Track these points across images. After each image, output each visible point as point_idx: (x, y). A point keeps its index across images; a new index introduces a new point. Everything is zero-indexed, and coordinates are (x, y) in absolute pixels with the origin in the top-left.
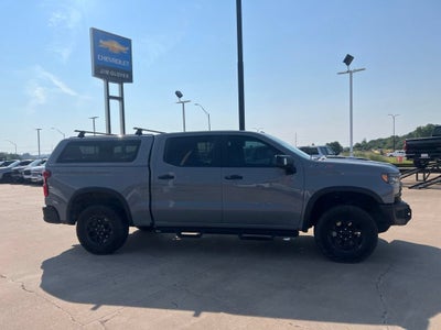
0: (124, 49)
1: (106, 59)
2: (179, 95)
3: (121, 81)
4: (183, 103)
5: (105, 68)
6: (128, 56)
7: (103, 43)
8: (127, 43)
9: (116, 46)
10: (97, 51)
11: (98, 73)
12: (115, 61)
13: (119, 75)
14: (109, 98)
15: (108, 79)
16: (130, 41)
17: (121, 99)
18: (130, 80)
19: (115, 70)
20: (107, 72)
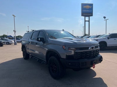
0: (90, 7)
1: (85, 11)
2: (105, 18)
3: (89, 16)
4: (106, 20)
6: (92, 9)
7: (85, 7)
8: (91, 5)
9: (88, 7)
10: (83, 9)
11: (83, 15)
12: (87, 11)
13: (89, 14)
14: (85, 21)
15: (85, 16)
17: (89, 21)
18: (92, 15)
19: (87, 13)
20: (85, 14)
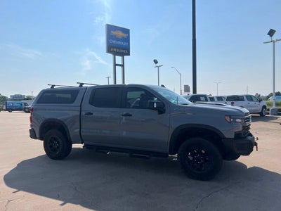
0: (125, 35)
1: (114, 42)
2: (156, 62)
3: (123, 55)
4: (158, 67)
5: (113, 47)
6: (127, 40)
7: (113, 33)
8: (127, 31)
9: (121, 34)
10: (110, 37)
11: (109, 50)
12: (119, 42)
13: (122, 51)
14: (115, 65)
15: (115, 54)
16: (128, 30)
17: (123, 66)
18: (128, 54)
19: (119, 48)
20: (115, 50)
